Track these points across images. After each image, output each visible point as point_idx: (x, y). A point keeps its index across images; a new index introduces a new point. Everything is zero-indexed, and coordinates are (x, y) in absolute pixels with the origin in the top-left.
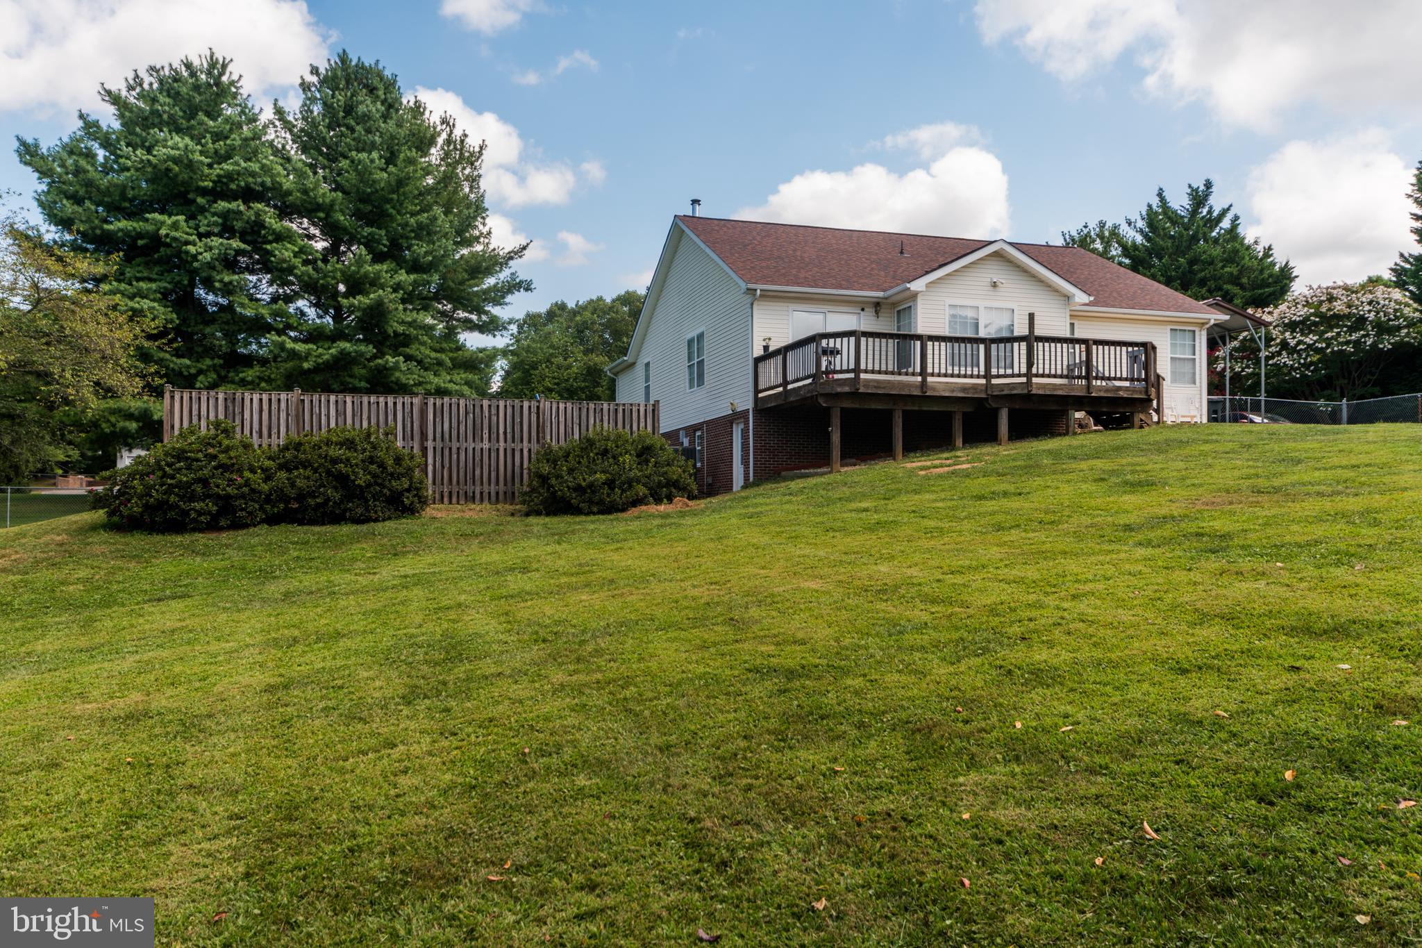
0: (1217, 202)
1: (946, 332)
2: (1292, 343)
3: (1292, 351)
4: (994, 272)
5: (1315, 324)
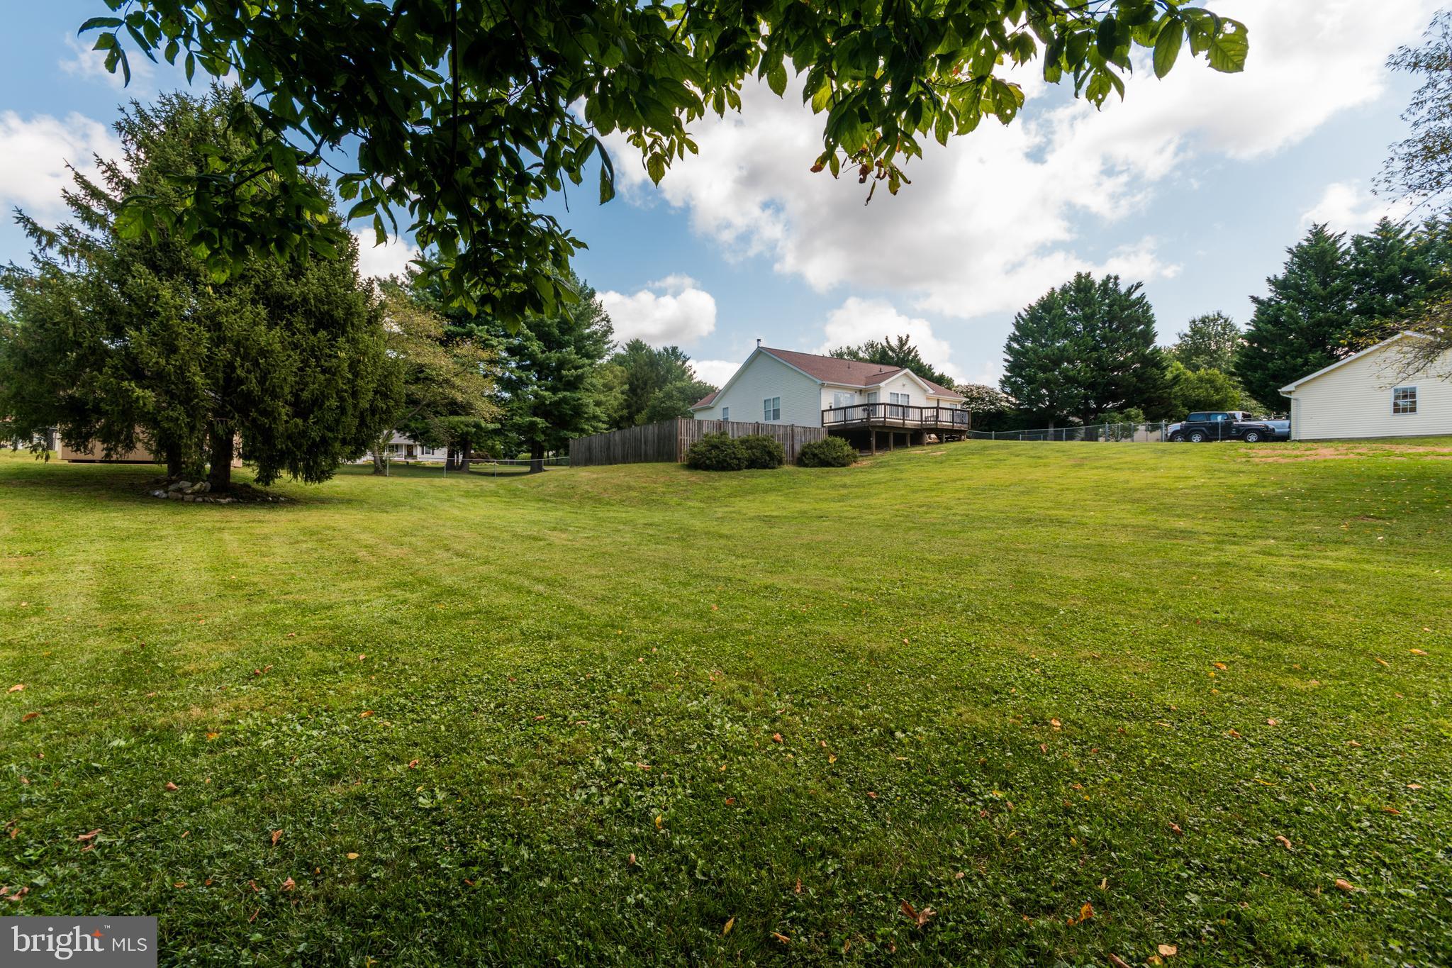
4: (903, 380)
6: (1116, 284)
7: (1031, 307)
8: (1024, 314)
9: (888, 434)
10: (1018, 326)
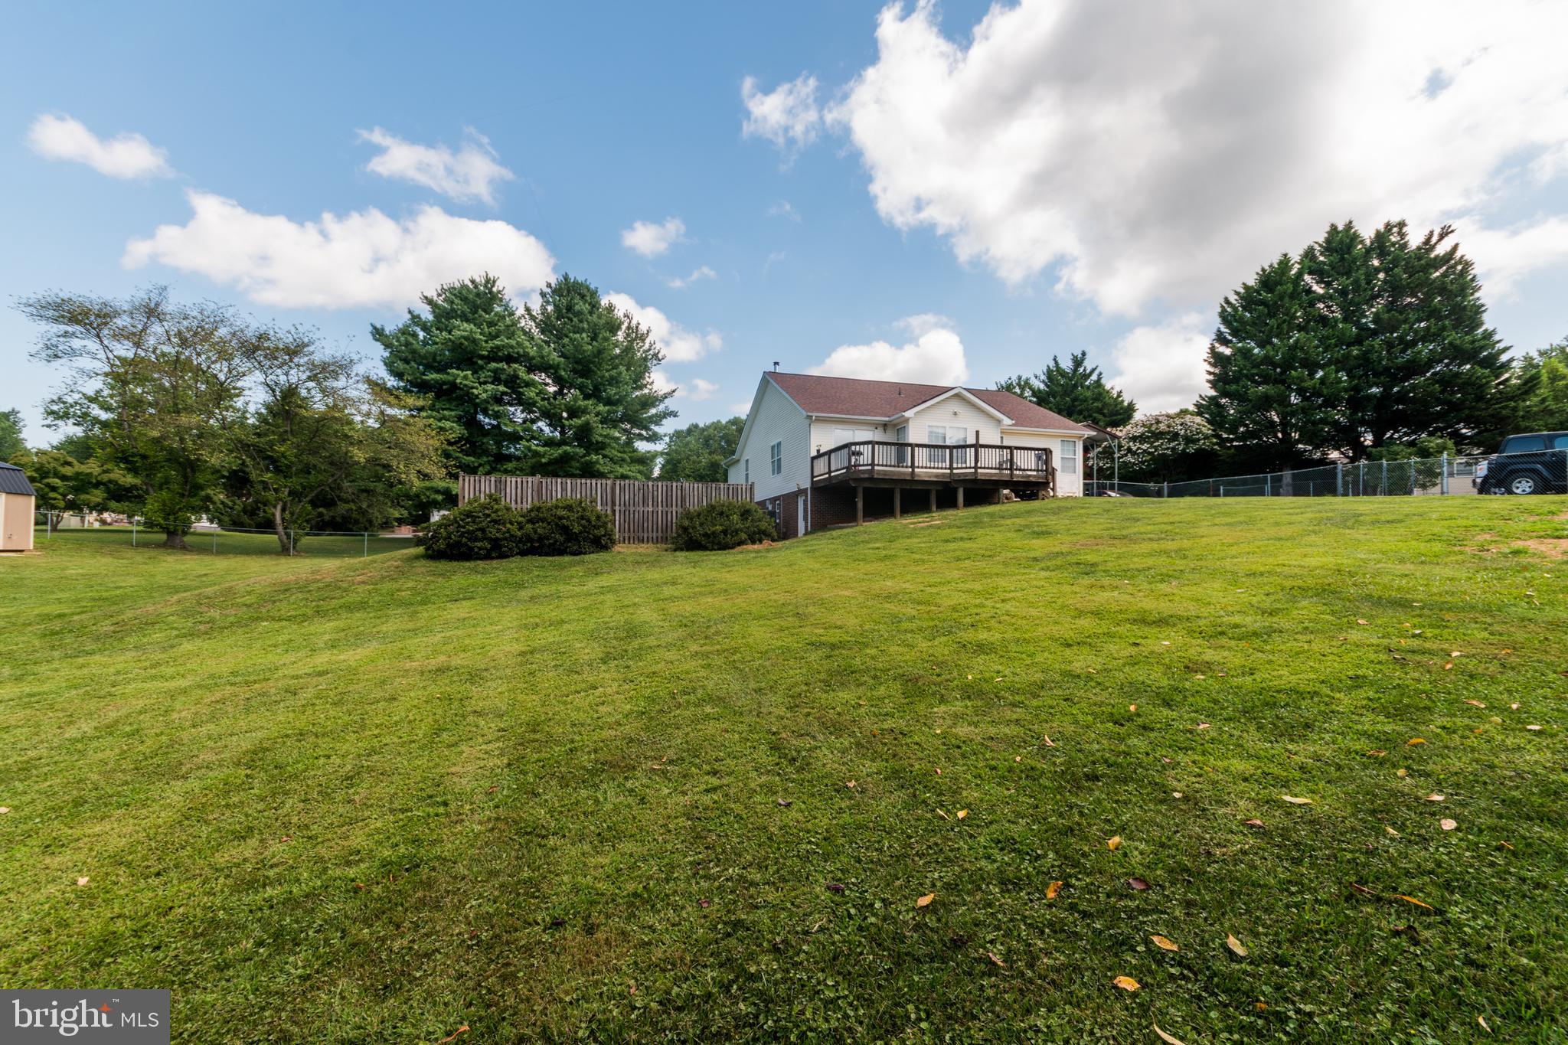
0: (1088, 365)
1: (926, 442)
2: (1134, 449)
3: (1134, 453)
4: (955, 406)
5: (1148, 437)
6: (1402, 235)
7: (1246, 287)
8: (1233, 298)
9: (891, 491)
10: (1224, 317)
